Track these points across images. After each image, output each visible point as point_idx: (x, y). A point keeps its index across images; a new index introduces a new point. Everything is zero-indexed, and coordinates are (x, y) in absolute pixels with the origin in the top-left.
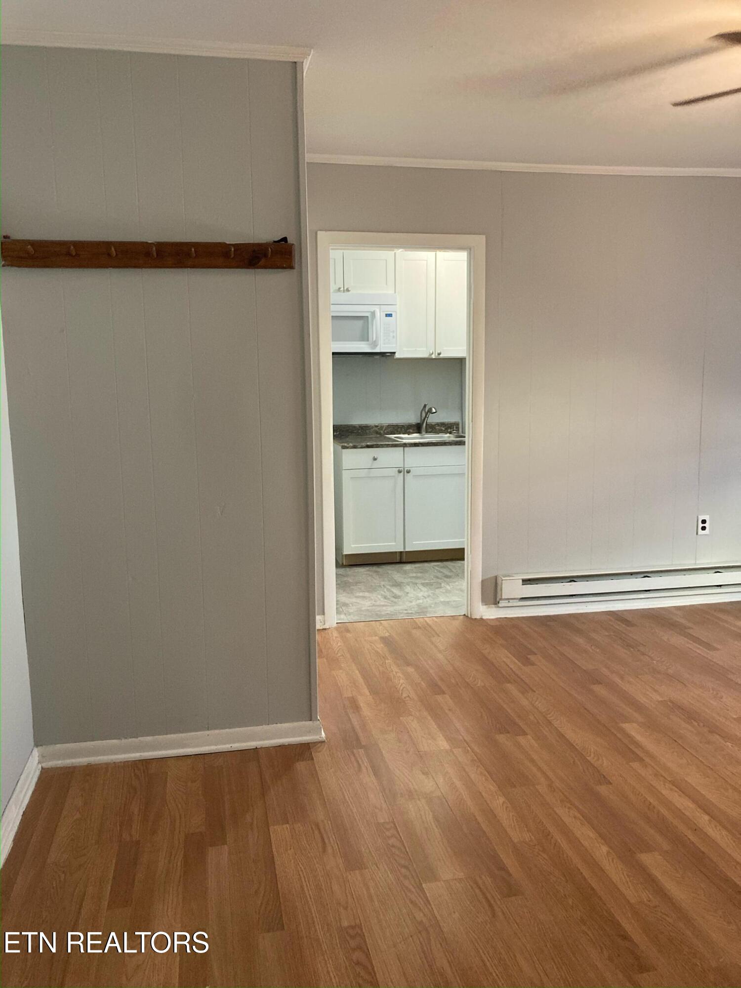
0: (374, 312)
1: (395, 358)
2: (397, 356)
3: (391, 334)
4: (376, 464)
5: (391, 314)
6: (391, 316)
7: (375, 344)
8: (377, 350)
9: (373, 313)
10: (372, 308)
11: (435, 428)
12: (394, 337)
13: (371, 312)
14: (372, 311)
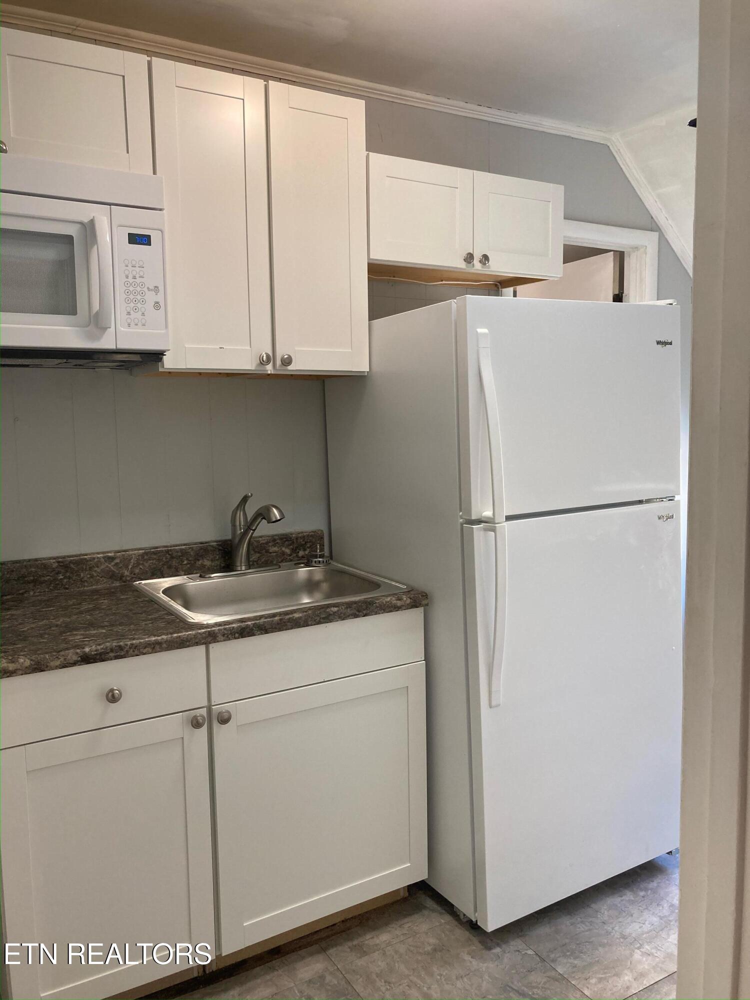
0: (92, 222)
1: (161, 370)
2: (169, 363)
3: (151, 298)
4: (117, 712)
5: (149, 237)
6: (149, 244)
7: (98, 322)
8: (106, 343)
9: (89, 229)
10: (84, 213)
11: (267, 551)
12: (157, 305)
13: (81, 223)
14: (86, 220)
